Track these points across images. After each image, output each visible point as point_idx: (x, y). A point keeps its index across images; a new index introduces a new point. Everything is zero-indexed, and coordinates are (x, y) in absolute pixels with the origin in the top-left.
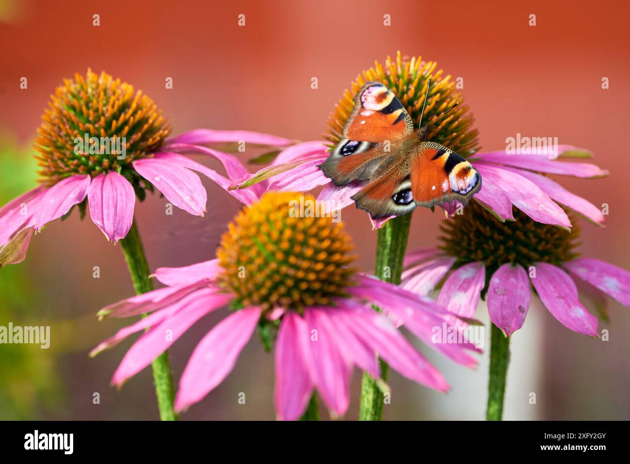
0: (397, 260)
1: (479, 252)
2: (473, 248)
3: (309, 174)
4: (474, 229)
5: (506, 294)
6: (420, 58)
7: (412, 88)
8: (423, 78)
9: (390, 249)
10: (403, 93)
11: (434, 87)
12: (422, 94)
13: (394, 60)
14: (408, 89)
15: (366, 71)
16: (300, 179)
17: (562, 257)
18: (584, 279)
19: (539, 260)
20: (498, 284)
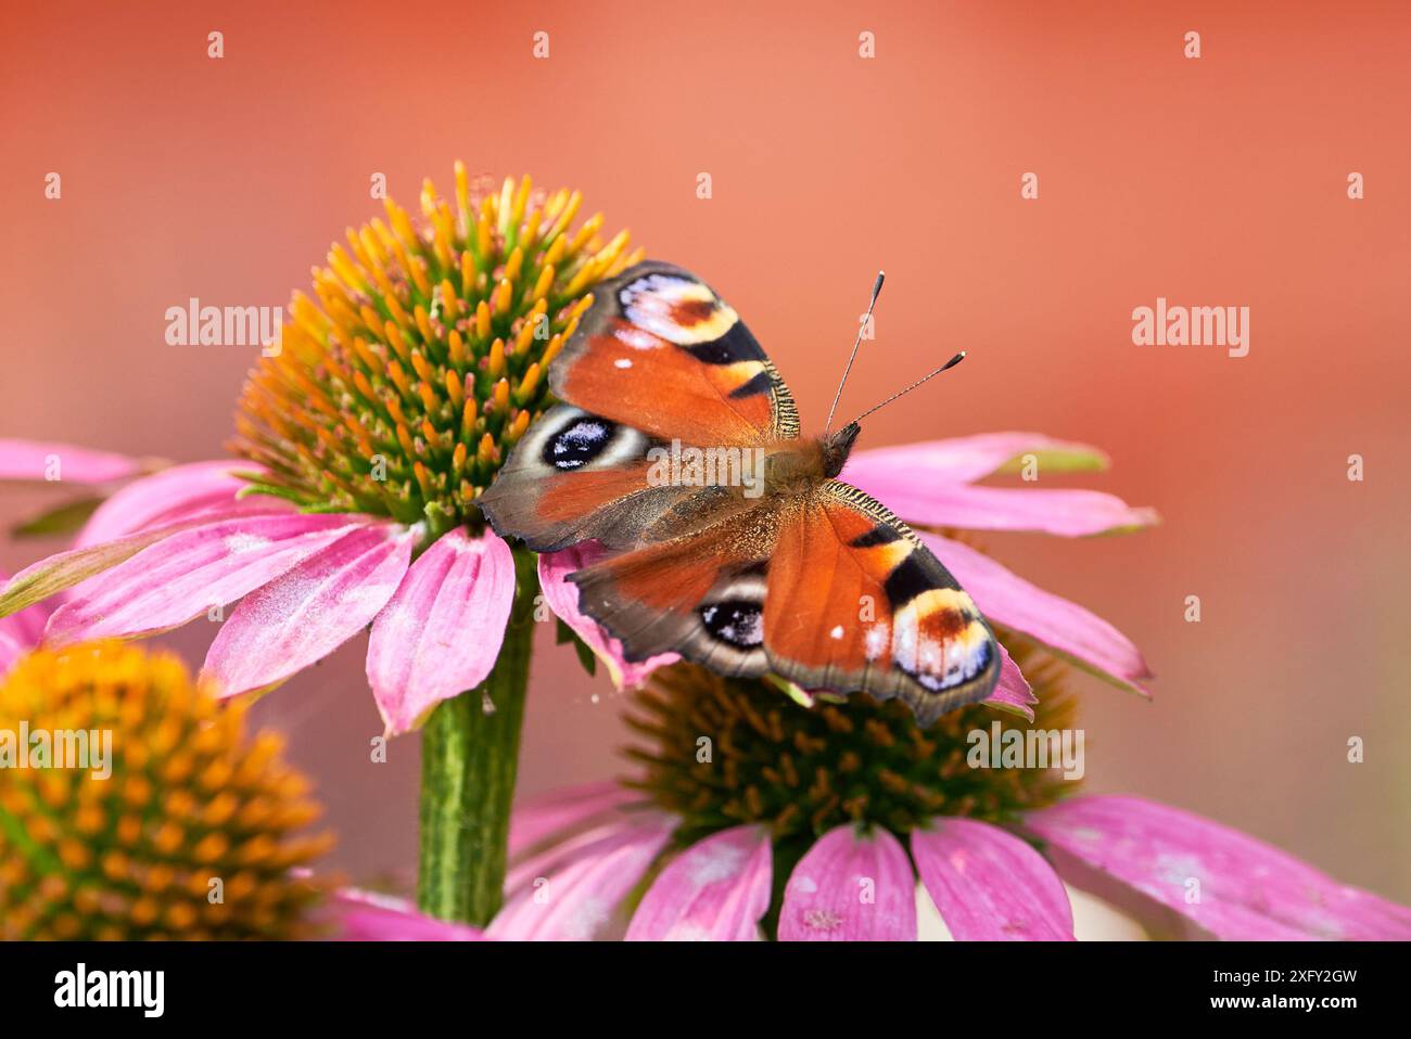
0: (487, 833)
1: (752, 792)
2: (731, 781)
3: (181, 574)
4: (730, 721)
5: (839, 925)
6: (527, 179)
7: (504, 279)
8: (537, 246)
9: (464, 799)
10: (477, 296)
11: (578, 271)
12: (537, 300)
13: (445, 191)
14: (492, 284)
15: (357, 229)
16: (153, 592)
17: (1022, 796)
18: (1095, 863)
19: (943, 811)
20: (813, 896)
